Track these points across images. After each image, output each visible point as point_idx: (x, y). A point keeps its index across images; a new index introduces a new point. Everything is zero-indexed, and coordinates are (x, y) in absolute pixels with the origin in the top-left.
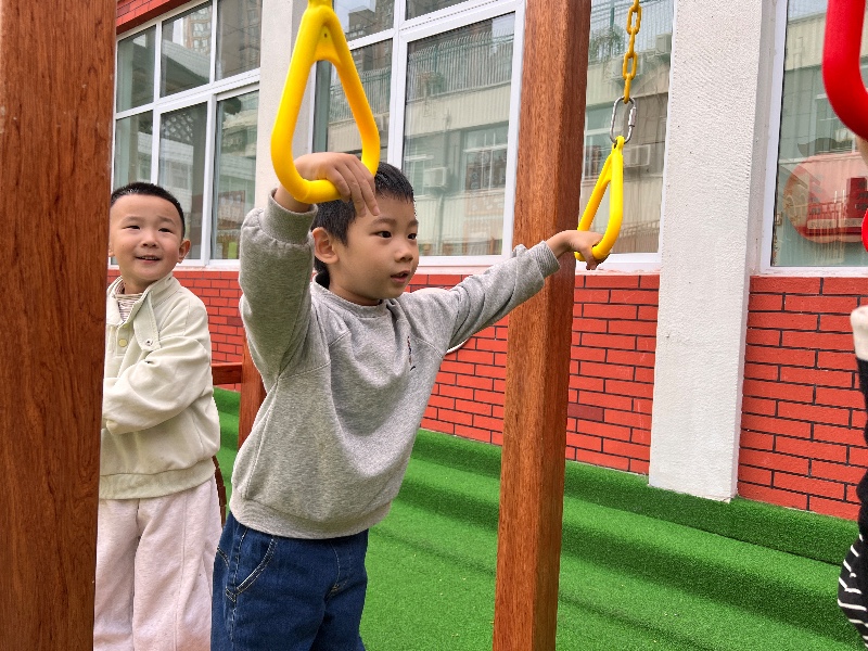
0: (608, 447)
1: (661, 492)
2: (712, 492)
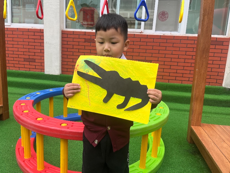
1: (47, 75)
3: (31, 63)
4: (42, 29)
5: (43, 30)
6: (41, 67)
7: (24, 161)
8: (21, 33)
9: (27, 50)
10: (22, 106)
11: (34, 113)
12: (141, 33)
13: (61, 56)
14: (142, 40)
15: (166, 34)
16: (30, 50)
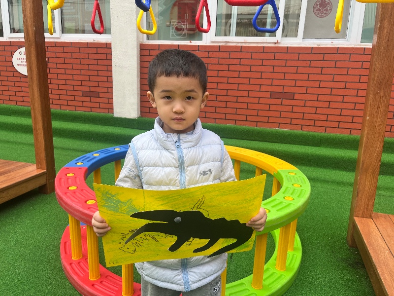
0: (102, 106)
1: (117, 118)
2: (132, 116)
3: (93, 99)
4: (109, 42)
5: (110, 44)
6: (108, 106)
7: (71, 264)
8: (77, 50)
9: (87, 78)
10: (68, 178)
11: (84, 191)
12: (275, 43)
13: (139, 86)
14: (278, 56)
15: (323, 45)
16: (92, 78)
